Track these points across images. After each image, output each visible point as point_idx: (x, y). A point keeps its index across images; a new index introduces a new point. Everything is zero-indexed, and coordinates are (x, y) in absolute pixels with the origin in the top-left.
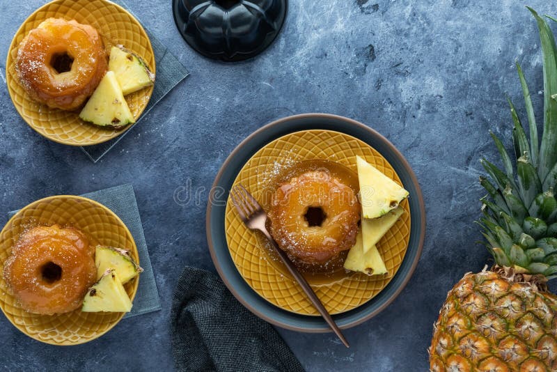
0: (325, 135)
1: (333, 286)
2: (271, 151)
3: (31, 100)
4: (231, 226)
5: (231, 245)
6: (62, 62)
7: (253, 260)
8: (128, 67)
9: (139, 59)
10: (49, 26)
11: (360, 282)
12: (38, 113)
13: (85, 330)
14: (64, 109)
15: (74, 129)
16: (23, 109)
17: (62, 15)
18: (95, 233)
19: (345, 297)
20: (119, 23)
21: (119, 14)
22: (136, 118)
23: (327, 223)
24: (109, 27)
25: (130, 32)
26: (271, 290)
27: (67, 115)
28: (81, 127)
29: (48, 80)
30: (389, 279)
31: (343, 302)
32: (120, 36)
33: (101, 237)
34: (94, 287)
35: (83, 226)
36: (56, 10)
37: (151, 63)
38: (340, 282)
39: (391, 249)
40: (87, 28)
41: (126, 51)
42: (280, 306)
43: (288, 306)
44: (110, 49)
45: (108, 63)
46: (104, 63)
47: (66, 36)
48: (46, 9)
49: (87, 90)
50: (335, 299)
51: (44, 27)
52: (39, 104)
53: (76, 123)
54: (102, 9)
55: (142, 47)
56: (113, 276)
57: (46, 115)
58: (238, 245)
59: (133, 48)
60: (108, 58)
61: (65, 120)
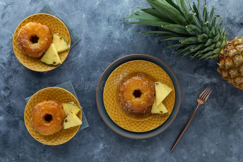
0: (138, 62)
1: (148, 120)
2: (118, 71)
3: (22, 53)
4: (106, 101)
5: (107, 109)
6: (34, 39)
7: (116, 113)
8: (60, 42)
9: (64, 39)
10: (30, 25)
11: (158, 117)
12: (25, 58)
13: (67, 136)
14: (35, 57)
15: (38, 65)
16: (19, 57)
17: (35, 21)
18: (60, 99)
19: (153, 123)
20: (57, 25)
21: (57, 21)
22: (62, 62)
23: (142, 96)
24: (53, 26)
25: (62, 29)
26: (124, 124)
27: (36, 60)
28: (41, 64)
29: (29, 46)
30: (169, 115)
31: (153, 126)
32: (57, 30)
33: (63, 100)
34: (66, 119)
35: (55, 98)
36: (33, 19)
37: (69, 41)
38: (150, 118)
39: (169, 103)
40: (45, 26)
41: (60, 36)
42: (129, 130)
43: (132, 129)
44: (53, 35)
45: (52, 40)
46: (51, 40)
47: (36, 30)
48: (29, 18)
49: (44, 50)
50: (149, 125)
51: (28, 25)
52: (25, 55)
53: (39, 63)
54: (51, 19)
55: (66, 35)
56: (72, 113)
57: (28, 59)
58: (110, 108)
59: (62, 35)
60: (52, 38)
61: (35, 61)
